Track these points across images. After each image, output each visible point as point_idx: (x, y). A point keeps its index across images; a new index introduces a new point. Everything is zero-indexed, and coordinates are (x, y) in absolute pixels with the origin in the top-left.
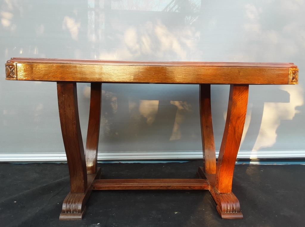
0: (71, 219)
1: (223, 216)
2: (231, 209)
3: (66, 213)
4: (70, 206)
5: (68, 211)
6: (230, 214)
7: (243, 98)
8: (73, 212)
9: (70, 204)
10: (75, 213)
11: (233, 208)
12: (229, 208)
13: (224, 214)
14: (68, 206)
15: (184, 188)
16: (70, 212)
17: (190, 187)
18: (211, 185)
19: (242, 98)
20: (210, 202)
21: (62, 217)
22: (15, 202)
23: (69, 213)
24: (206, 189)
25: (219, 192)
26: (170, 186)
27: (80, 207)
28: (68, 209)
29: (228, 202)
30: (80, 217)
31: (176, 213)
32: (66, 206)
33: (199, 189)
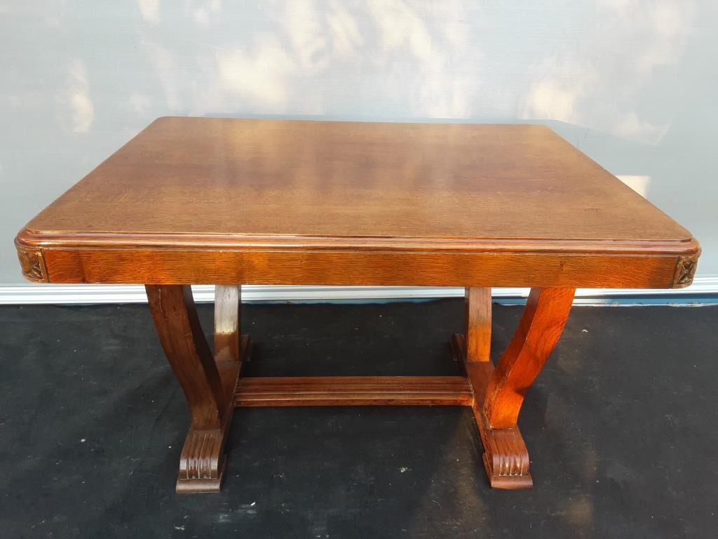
0: (198, 491)
1: (494, 484)
2: (512, 465)
3: (188, 478)
4: (195, 462)
5: (192, 475)
6: (509, 478)
7: (563, 294)
8: (202, 477)
9: (196, 459)
10: (205, 477)
11: (515, 466)
12: (507, 466)
13: (496, 479)
14: (191, 462)
15: (421, 402)
16: (197, 476)
17: (433, 401)
18: (475, 398)
19: (561, 294)
20: (471, 438)
21: (181, 487)
22: (83, 440)
23: (194, 477)
24: (465, 404)
25: (491, 427)
26: (393, 400)
27: (214, 465)
28: (191, 467)
29: (506, 454)
30: (217, 487)
31: (403, 470)
32: (188, 462)
33: (452, 404)
